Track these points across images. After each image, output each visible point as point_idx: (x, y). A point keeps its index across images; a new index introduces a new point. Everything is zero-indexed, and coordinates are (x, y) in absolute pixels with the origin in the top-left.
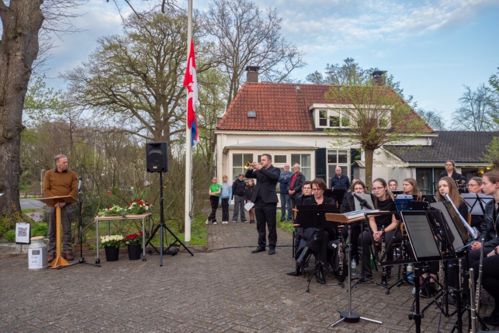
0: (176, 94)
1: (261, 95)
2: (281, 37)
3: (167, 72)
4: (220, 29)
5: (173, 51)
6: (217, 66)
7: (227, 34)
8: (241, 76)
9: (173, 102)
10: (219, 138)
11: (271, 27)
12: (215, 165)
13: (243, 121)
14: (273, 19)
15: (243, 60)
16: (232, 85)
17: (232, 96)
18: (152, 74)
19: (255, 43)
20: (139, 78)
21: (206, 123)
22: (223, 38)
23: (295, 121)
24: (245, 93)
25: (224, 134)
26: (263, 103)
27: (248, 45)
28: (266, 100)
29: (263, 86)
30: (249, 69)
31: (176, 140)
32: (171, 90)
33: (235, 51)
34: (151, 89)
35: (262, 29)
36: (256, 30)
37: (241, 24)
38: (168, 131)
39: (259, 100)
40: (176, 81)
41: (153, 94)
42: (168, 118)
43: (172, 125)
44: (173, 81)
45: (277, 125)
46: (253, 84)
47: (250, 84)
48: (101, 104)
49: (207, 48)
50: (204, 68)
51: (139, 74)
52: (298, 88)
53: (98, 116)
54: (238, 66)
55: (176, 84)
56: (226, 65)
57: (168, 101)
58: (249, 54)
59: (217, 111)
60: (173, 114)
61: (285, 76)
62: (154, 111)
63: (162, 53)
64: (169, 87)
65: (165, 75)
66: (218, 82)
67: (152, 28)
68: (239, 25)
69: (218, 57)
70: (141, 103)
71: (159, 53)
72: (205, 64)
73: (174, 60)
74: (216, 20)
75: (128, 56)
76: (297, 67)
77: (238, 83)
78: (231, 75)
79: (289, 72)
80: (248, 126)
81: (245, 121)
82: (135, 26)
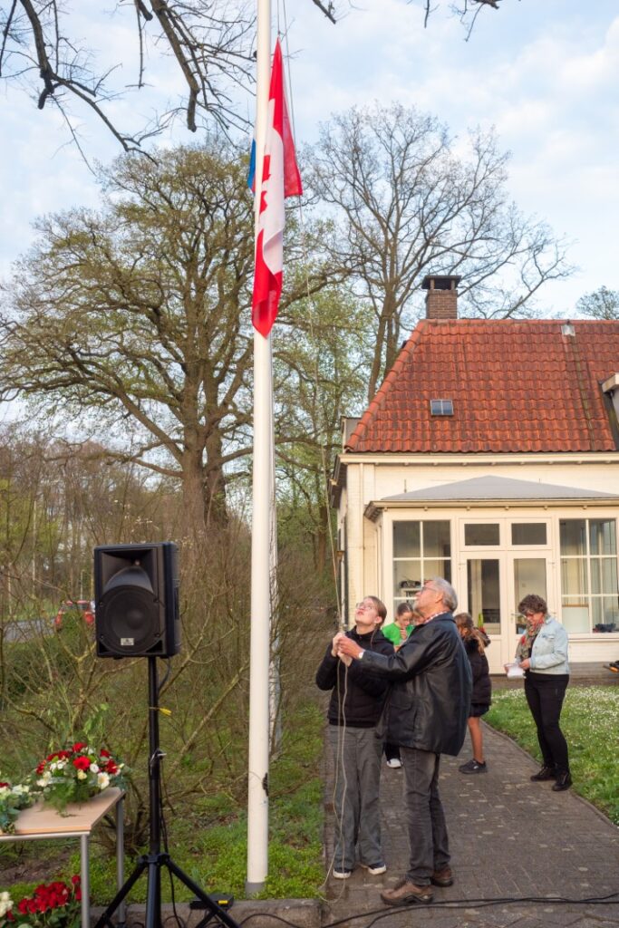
0: (237, 357)
1: (465, 354)
2: (509, 203)
3: (216, 301)
4: (350, 187)
5: (228, 246)
6: (342, 281)
7: (368, 198)
8: (406, 305)
9: (231, 378)
10: (352, 474)
11: (480, 177)
12: (342, 548)
13: (419, 427)
14: (487, 157)
15: (410, 265)
16: (382, 329)
17: (384, 359)
18: (175, 307)
19: (440, 219)
20: (143, 317)
21: (315, 431)
22: (357, 209)
23: (565, 422)
24: (423, 348)
25: (365, 464)
26: (472, 375)
27: (423, 225)
28: (482, 366)
29: (471, 330)
30: (432, 283)
31: (240, 474)
32: (223, 347)
33: (387, 241)
34: (173, 344)
35: (457, 183)
36: (442, 184)
37: (402, 170)
38: (219, 451)
39: (462, 367)
40: (237, 321)
41: (177, 359)
42: (219, 420)
43: (229, 435)
44: (229, 324)
45: (514, 435)
46: (445, 325)
47: (436, 325)
48: (47, 387)
49: (316, 235)
50: (309, 287)
51: (141, 306)
52: (568, 331)
53: (41, 415)
54: (396, 282)
55: (237, 330)
56: (366, 278)
57: (216, 373)
58: (425, 247)
59: (344, 397)
60: (230, 407)
61: (521, 302)
62: (180, 402)
63: (202, 254)
64: (219, 338)
65: (211, 307)
66: (347, 322)
67: (175, 189)
68: (397, 174)
69: (343, 258)
70: (149, 380)
71: (192, 251)
72: (312, 278)
73: (231, 268)
74: (338, 164)
75: (114, 263)
76: (551, 277)
77: (398, 324)
78: (380, 304)
79: (532, 292)
80: (433, 440)
81: (423, 426)
82: (131, 184)
